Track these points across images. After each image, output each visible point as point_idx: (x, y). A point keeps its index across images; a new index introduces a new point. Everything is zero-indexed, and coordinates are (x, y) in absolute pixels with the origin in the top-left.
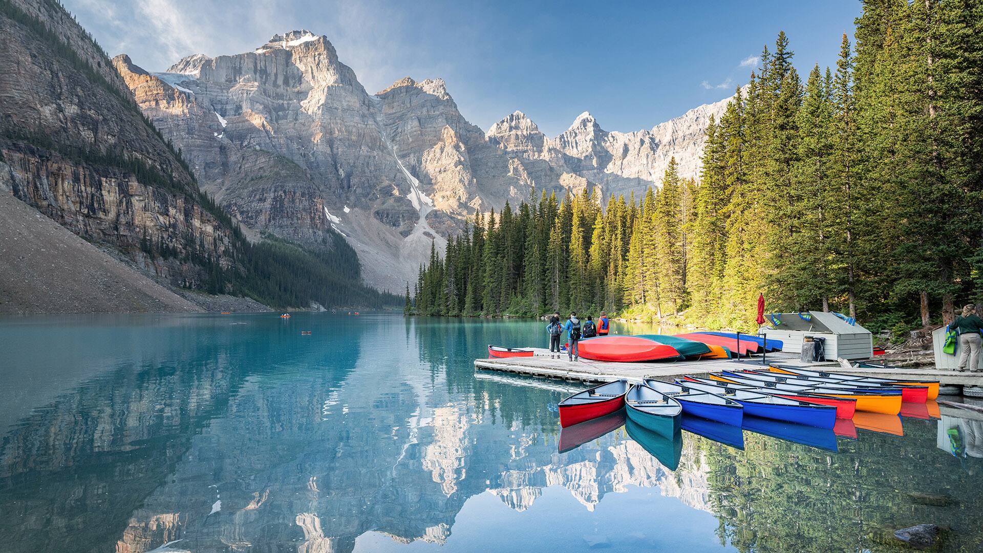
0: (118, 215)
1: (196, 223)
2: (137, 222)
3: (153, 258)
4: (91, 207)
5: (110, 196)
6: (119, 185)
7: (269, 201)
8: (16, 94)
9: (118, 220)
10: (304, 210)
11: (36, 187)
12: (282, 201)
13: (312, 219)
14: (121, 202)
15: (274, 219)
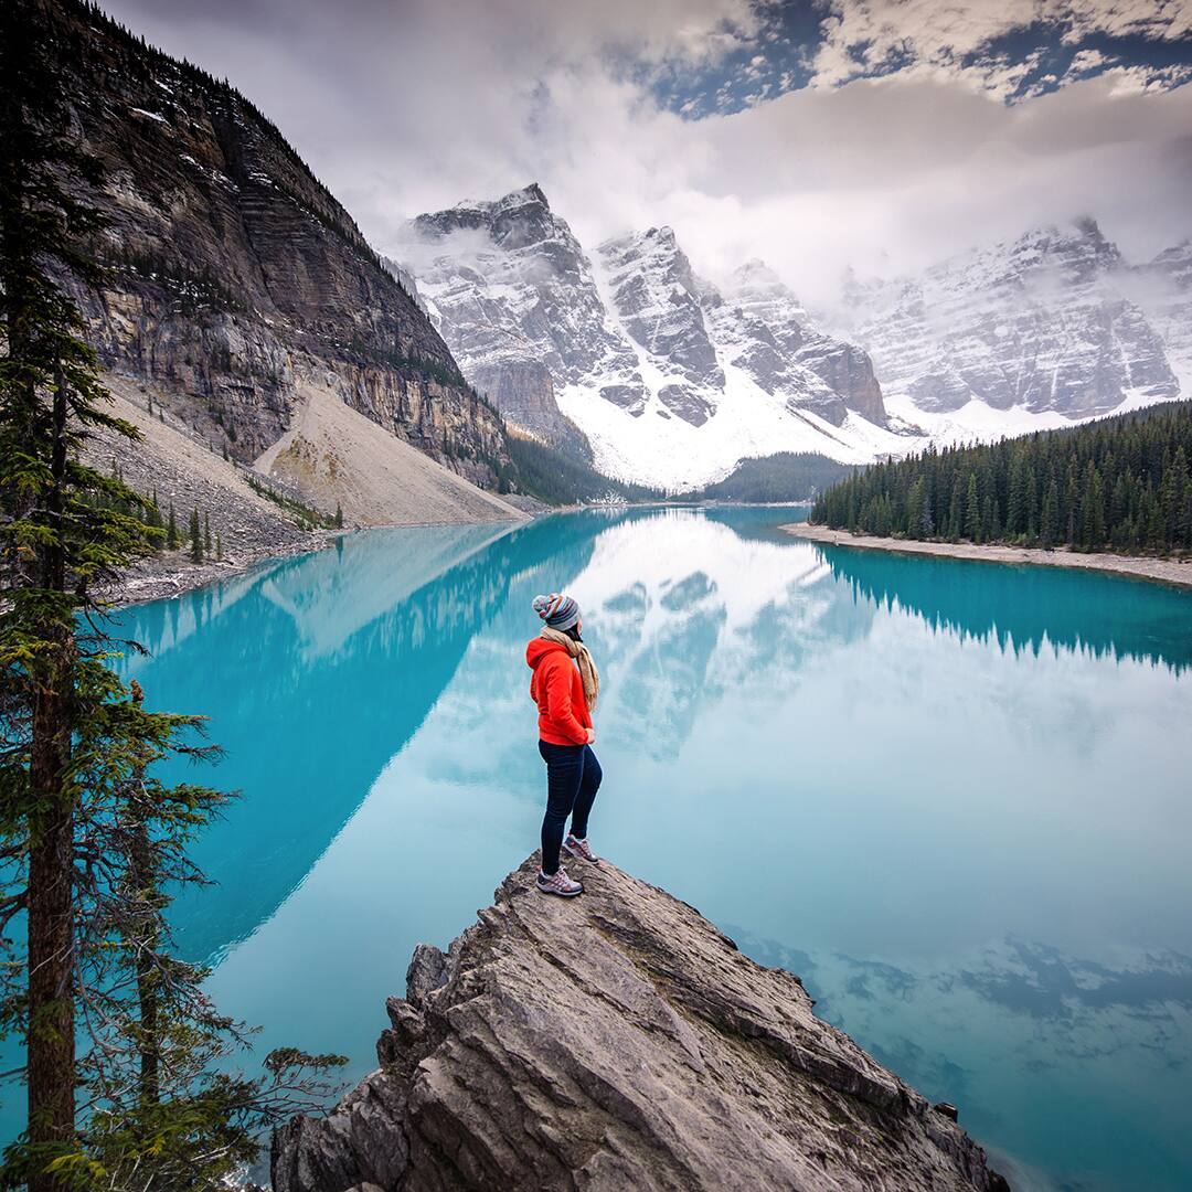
0: (421, 418)
1: (480, 421)
2: (436, 424)
3: (453, 460)
4: (400, 412)
5: (414, 399)
6: (420, 388)
7: (497, 382)
8: (333, 303)
9: (421, 422)
10: (534, 391)
11: (359, 394)
12: (509, 382)
13: (542, 401)
14: (423, 404)
15: (502, 402)
